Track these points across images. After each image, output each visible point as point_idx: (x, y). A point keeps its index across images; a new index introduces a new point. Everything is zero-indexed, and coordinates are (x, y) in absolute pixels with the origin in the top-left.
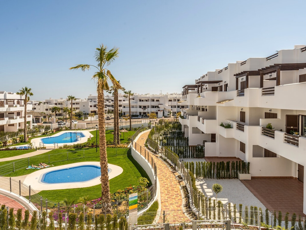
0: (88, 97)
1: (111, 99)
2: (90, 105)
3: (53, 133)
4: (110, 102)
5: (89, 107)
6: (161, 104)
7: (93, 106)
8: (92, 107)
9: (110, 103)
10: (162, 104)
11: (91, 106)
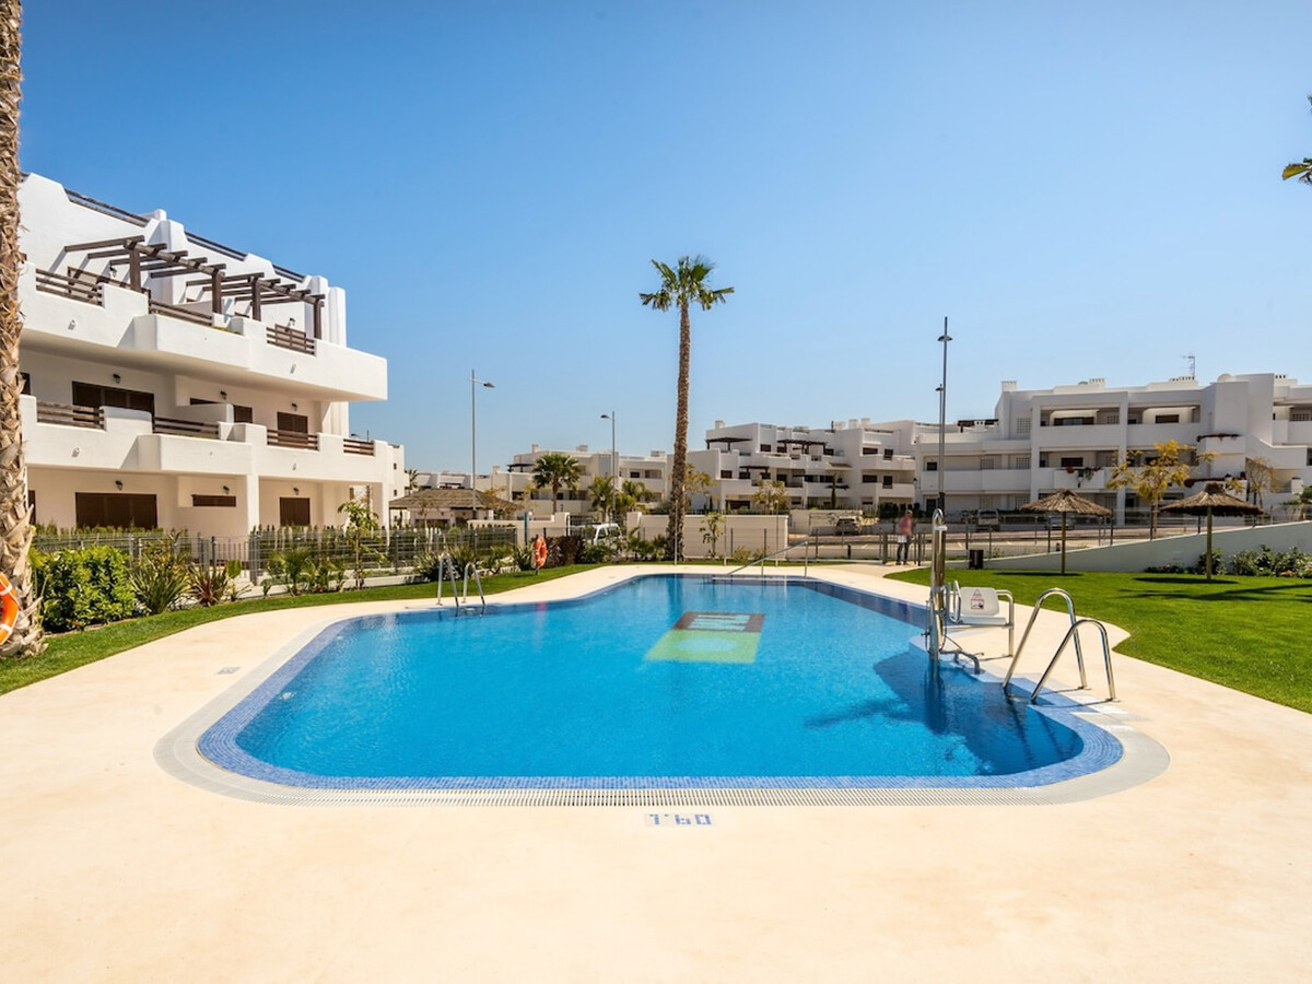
0: (708, 432)
1: (823, 444)
2: (721, 467)
3: (527, 571)
4: (815, 459)
5: (718, 478)
6: (1221, 436)
7: (736, 474)
8: (731, 477)
9: (817, 465)
10: (1235, 436)
11: (726, 474)
